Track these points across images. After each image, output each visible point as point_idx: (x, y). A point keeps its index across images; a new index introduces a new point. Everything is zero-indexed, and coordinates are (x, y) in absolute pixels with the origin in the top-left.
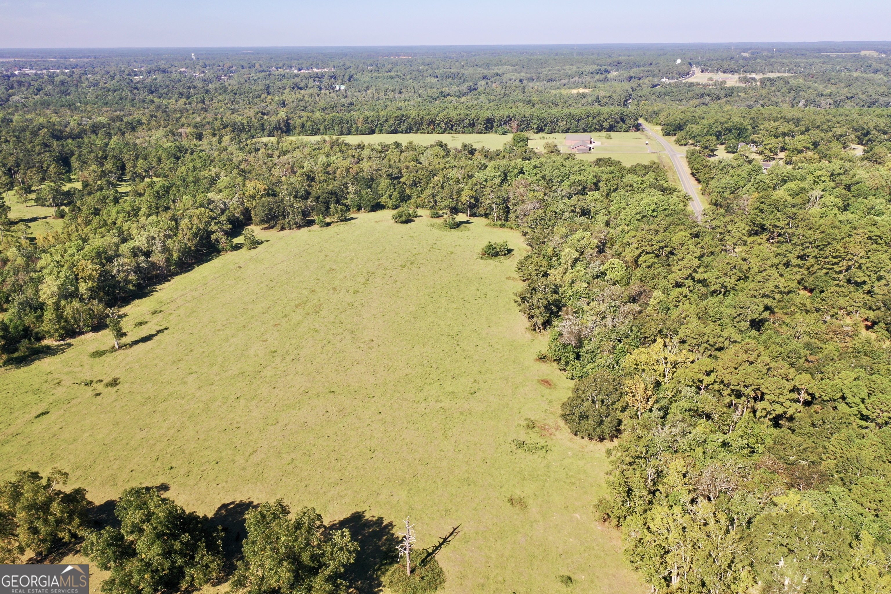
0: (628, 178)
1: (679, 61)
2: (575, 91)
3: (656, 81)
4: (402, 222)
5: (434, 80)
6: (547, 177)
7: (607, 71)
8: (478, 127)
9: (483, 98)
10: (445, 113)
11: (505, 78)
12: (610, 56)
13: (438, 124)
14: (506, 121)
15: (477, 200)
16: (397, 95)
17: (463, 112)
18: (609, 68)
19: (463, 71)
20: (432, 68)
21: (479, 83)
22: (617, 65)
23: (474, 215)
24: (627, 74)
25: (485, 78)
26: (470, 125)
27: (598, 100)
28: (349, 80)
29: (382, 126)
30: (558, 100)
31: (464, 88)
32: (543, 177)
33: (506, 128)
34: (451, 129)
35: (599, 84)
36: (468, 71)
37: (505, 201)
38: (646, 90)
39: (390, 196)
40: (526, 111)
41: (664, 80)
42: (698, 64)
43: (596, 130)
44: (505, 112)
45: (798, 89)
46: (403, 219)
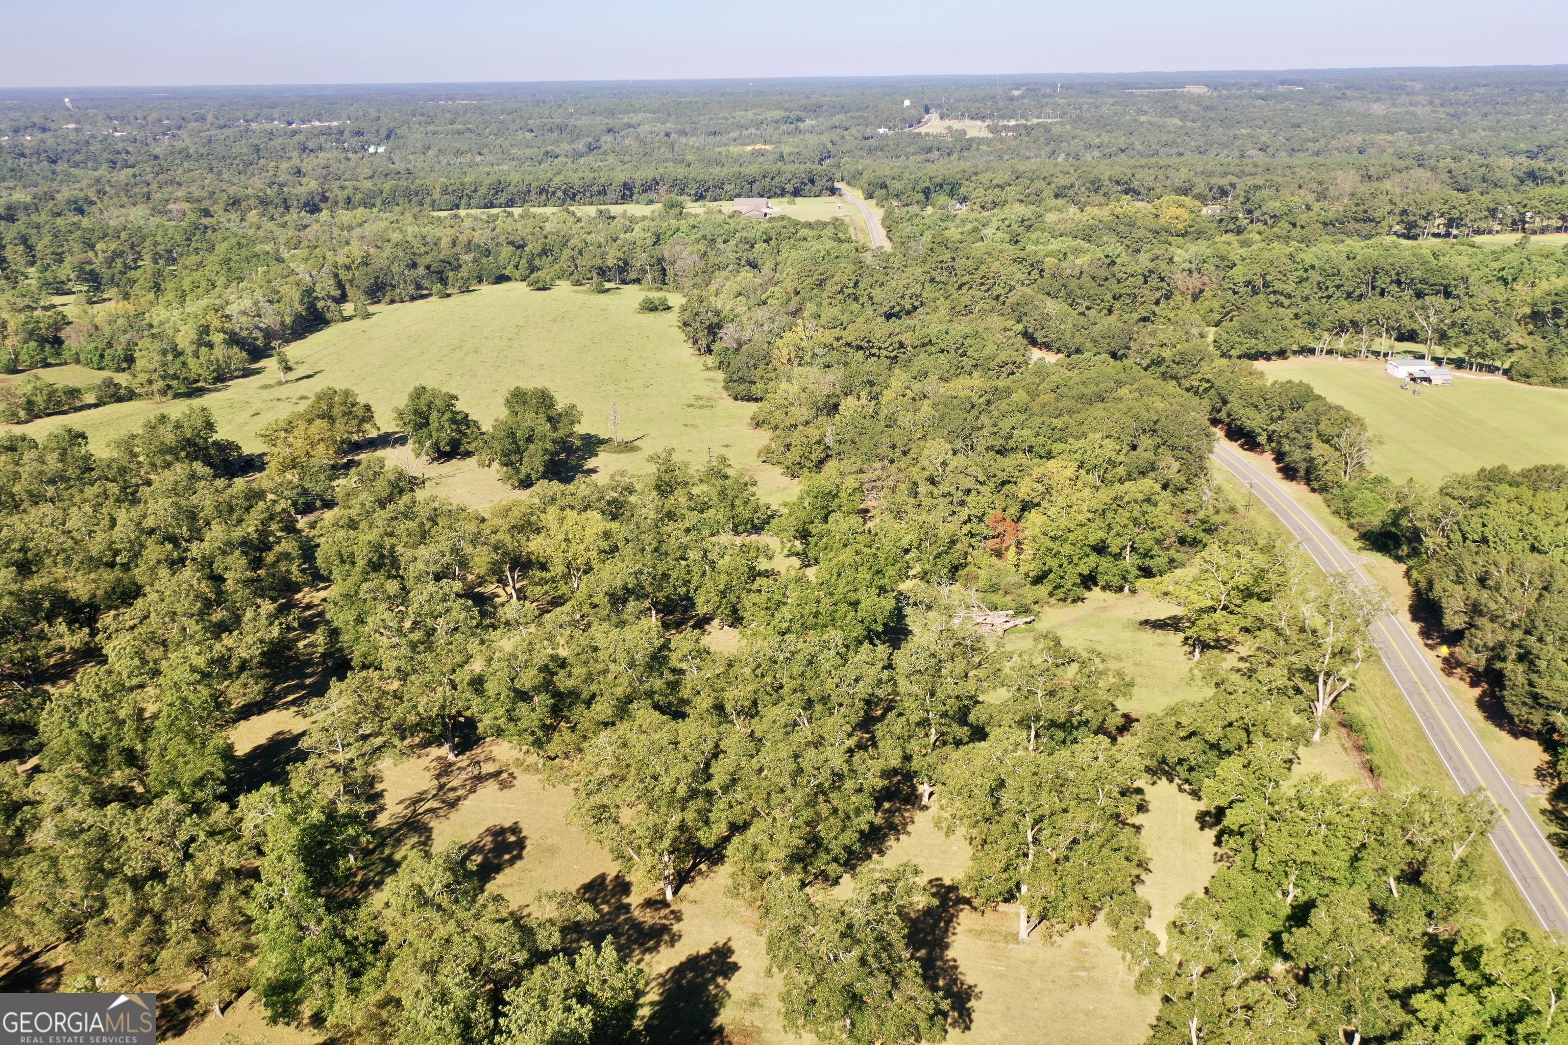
0: (803, 232)
1: (907, 103)
2: (749, 148)
3: (869, 132)
4: (539, 289)
5: (529, 136)
6: (709, 237)
7: (799, 119)
8: (611, 196)
9: (611, 159)
10: (561, 177)
11: (643, 130)
12: (808, 97)
13: (554, 193)
14: (650, 186)
15: (626, 263)
16: (478, 159)
17: (588, 176)
18: (802, 114)
19: (573, 121)
20: (521, 117)
21: (603, 139)
22: (816, 109)
23: (624, 282)
24: (825, 122)
25: (610, 131)
26: (599, 193)
27: (782, 157)
28: (388, 137)
29: (470, 197)
30: (724, 159)
31: (580, 145)
32: (704, 237)
33: (651, 195)
34: (573, 199)
35: (785, 138)
36: (583, 121)
37: (660, 261)
38: (851, 143)
39: (517, 267)
40: (681, 172)
41: (881, 131)
42: (939, 107)
43: (776, 195)
44: (649, 173)
45: (1059, 139)
46: (540, 285)
